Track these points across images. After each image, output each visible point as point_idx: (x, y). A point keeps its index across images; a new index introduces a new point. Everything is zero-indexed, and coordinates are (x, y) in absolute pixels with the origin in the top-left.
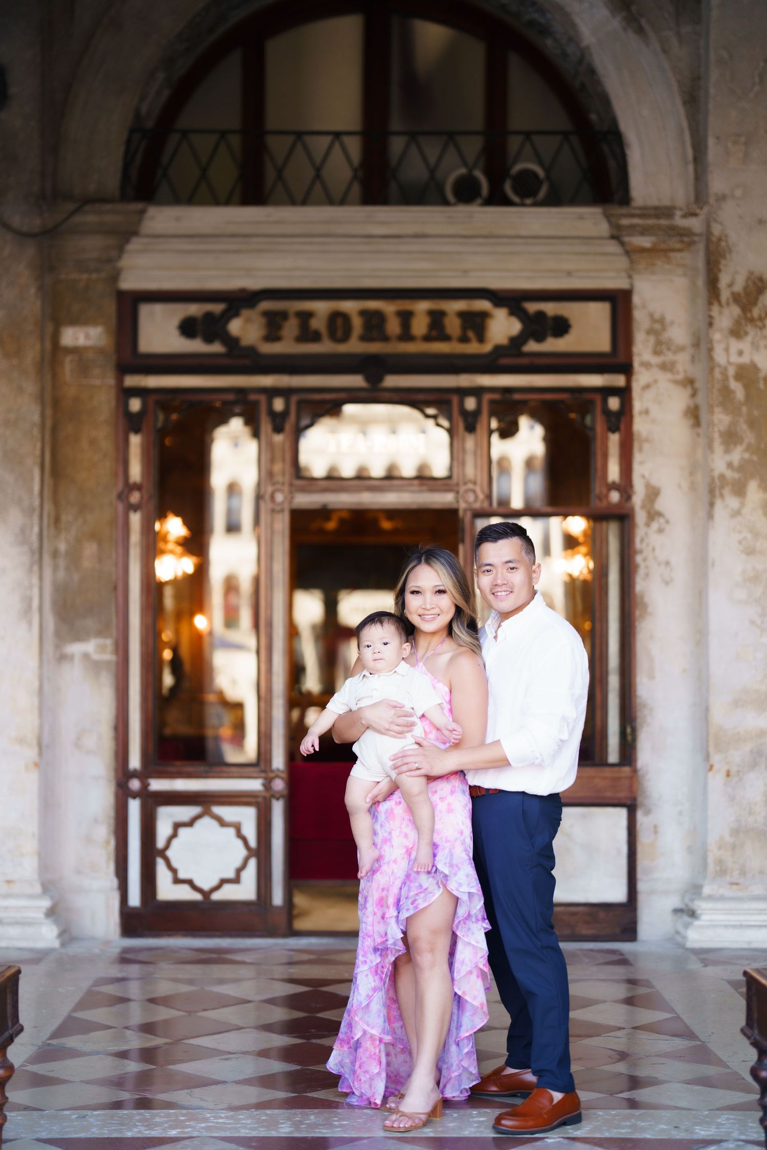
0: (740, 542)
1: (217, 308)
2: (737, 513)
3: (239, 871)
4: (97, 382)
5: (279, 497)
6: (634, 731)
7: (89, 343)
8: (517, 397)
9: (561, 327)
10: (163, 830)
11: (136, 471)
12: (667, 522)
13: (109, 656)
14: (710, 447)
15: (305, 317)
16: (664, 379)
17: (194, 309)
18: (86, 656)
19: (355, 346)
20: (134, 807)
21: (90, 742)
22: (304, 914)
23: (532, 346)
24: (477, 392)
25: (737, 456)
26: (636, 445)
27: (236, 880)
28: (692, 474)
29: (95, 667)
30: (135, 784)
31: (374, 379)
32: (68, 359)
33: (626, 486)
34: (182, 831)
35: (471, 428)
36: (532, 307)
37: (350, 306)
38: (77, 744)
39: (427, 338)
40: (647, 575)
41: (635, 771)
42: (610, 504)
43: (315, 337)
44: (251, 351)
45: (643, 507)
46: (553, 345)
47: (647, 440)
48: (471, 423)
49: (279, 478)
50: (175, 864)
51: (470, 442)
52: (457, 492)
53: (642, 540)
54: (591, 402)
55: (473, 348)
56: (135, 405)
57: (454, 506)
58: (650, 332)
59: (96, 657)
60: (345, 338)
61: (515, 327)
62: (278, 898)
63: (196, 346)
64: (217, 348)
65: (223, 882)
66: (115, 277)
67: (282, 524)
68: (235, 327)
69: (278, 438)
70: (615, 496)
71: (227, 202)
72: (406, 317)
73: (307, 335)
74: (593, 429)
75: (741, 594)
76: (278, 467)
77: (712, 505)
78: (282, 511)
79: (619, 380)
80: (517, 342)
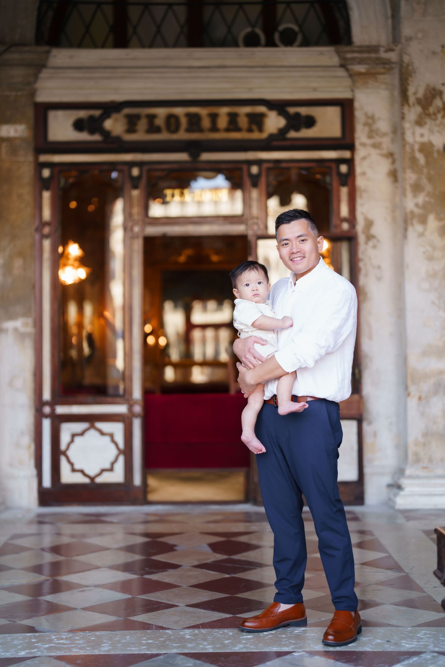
0: (424, 253)
1: (97, 113)
2: (422, 235)
3: (113, 464)
4: (22, 159)
5: (136, 229)
6: (360, 372)
7: (17, 135)
8: (284, 165)
9: (310, 122)
10: (65, 438)
11: (47, 214)
12: (378, 241)
13: (30, 330)
14: (404, 194)
15: (152, 118)
16: (374, 154)
17: (83, 114)
18: (16, 330)
19: (182, 135)
20: (47, 424)
21: (19, 383)
22: (154, 490)
23: (292, 134)
24: (259, 162)
25: (421, 199)
26: (358, 194)
27: (111, 469)
28: (393, 211)
29: (21, 336)
30: (47, 410)
31: (195, 155)
32: (4, 145)
33: (352, 220)
34: (77, 439)
35: (255, 185)
36: (292, 110)
37: (179, 111)
38: (11, 384)
39: (227, 130)
40: (366, 275)
41: (361, 397)
42: (343, 232)
43: (157, 130)
44: (118, 139)
45: (363, 232)
46: (306, 133)
47: (365, 191)
48: (255, 182)
49: (136, 217)
50: (72, 459)
51: (255, 194)
52: (247, 225)
53: (363, 253)
54: (330, 168)
55: (256, 135)
56: (46, 173)
57: (245, 233)
58: (366, 124)
59: (22, 330)
60: (176, 130)
61: (281, 122)
62: (137, 480)
63: (84, 136)
64: (97, 137)
65: (103, 471)
66: (33, 94)
67: (138, 245)
68: (108, 124)
69: (135, 193)
70: (345, 226)
71: (103, 46)
72: (214, 117)
73: (153, 129)
74: (331, 184)
75: (426, 285)
76: (136, 210)
77: (406, 229)
78: (137, 237)
79: (347, 154)
80: (283, 132)
